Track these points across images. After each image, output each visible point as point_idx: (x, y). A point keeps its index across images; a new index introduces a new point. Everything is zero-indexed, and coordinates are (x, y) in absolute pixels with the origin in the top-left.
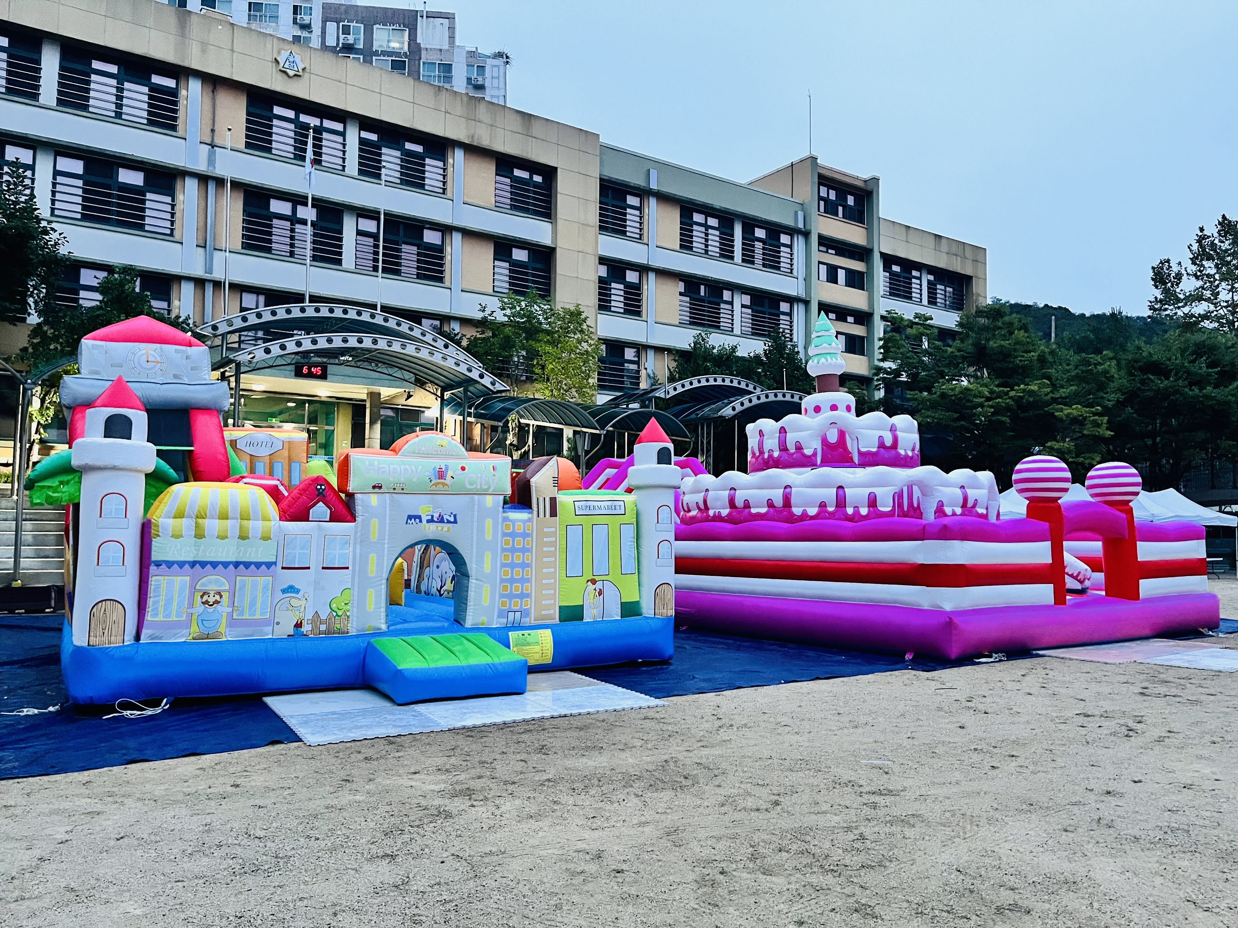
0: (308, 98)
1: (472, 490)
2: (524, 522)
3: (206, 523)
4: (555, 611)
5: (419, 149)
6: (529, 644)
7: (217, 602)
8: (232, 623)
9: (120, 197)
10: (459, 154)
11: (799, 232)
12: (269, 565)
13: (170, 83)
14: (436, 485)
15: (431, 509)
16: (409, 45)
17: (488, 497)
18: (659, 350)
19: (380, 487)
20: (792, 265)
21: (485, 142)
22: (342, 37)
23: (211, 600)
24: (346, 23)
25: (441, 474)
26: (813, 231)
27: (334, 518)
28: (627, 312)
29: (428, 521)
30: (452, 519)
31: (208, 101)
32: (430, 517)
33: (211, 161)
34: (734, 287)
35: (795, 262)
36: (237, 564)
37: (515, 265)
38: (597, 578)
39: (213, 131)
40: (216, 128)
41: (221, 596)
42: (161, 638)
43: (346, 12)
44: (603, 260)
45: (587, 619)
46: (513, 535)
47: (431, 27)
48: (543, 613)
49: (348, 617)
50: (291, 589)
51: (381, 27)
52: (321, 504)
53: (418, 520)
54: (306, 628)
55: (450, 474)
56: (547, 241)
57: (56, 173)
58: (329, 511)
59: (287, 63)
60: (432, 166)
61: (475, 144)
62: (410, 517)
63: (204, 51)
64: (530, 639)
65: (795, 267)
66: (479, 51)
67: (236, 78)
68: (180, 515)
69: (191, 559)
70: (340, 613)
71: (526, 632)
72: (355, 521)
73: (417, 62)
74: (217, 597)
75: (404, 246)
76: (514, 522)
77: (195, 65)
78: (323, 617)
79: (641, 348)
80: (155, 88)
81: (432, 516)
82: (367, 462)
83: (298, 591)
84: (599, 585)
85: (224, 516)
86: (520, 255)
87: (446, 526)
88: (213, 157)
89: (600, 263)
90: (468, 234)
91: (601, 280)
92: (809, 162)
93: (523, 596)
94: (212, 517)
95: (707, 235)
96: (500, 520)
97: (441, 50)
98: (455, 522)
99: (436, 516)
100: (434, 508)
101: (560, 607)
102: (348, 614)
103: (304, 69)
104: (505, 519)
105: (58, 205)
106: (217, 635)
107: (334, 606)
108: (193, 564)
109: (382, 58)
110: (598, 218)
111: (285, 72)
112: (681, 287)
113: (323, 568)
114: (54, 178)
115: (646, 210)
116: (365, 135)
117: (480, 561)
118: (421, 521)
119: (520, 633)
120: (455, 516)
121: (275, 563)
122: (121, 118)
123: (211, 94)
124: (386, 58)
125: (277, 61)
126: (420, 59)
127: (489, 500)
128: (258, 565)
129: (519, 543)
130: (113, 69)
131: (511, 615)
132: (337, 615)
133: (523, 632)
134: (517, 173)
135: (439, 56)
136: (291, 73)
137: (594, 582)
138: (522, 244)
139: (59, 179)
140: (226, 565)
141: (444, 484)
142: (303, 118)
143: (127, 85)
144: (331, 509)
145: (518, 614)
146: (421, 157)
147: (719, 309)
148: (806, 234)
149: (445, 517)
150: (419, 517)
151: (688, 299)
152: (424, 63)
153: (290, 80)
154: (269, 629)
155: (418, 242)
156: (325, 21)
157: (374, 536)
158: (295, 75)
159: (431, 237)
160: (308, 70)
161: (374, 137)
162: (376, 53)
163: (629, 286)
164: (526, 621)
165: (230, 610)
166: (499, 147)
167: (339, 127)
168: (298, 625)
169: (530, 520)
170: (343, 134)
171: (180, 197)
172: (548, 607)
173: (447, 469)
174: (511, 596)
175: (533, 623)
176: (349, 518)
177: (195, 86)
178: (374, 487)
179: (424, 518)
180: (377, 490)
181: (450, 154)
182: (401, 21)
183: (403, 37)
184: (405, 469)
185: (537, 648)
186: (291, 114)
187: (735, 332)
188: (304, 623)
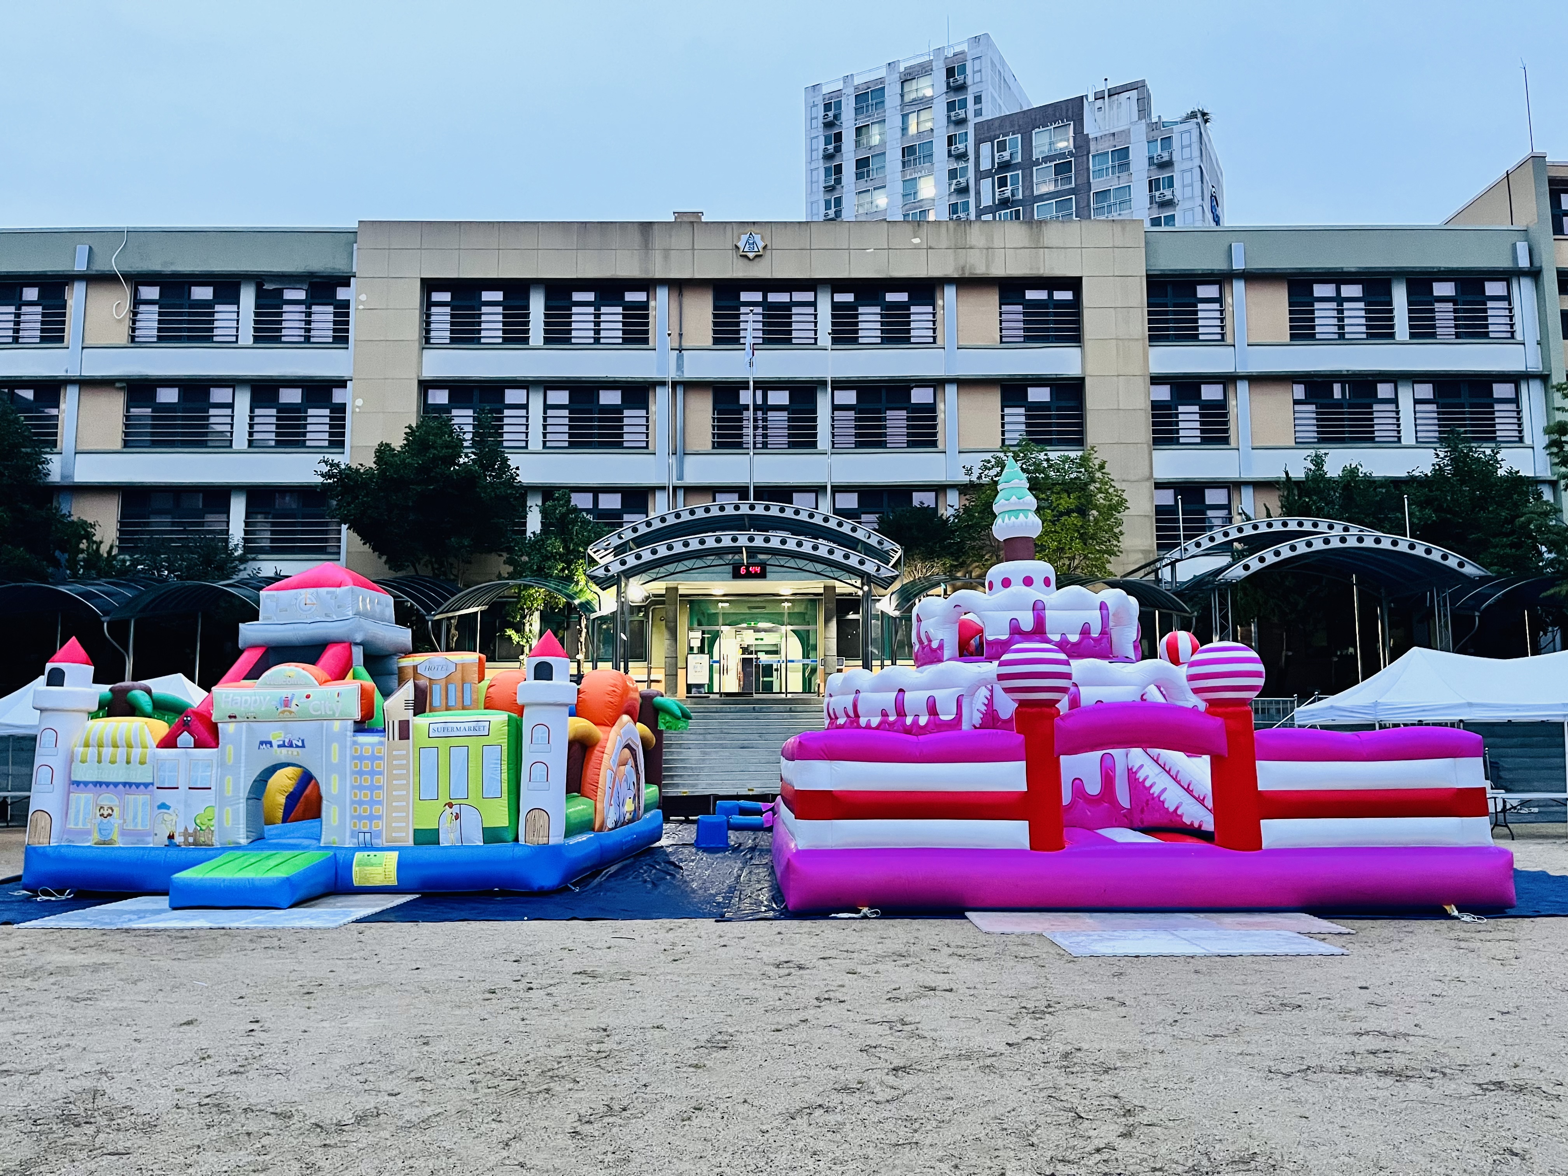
0: (769, 277)
1: (318, 716)
2: (372, 745)
3: (104, 750)
4: (407, 834)
5: (903, 297)
6: (372, 865)
7: (109, 815)
8: (123, 833)
9: (600, 420)
10: (950, 292)
11: (1519, 273)
12: (146, 785)
13: (641, 297)
14: (283, 712)
15: (283, 735)
16: (1074, 138)
17: (336, 722)
18: (1259, 486)
19: (235, 717)
20: (1512, 326)
21: (981, 270)
22: (997, 155)
23: (106, 813)
24: (1001, 139)
25: (287, 703)
26: (1545, 266)
27: (198, 745)
28: (1206, 441)
29: (279, 746)
30: (300, 744)
31: (674, 305)
32: (281, 743)
33: (680, 367)
34: (1395, 378)
35: (1517, 320)
36: (125, 784)
37: (1033, 408)
38: (454, 802)
39: (681, 335)
40: (684, 332)
41: (113, 811)
42: (73, 842)
43: (1001, 127)
44: (1157, 380)
45: (444, 843)
46: (361, 758)
47: (1115, 107)
48: (394, 835)
49: (213, 831)
50: (163, 806)
51: (1042, 129)
52: (186, 733)
53: (268, 745)
54: (178, 839)
55: (294, 702)
56: (1074, 371)
57: (547, 407)
58: (192, 739)
59: (747, 246)
60: (919, 315)
61: (967, 275)
62: (262, 743)
63: (666, 257)
64: (373, 860)
65: (1518, 328)
66: (1164, 119)
67: (697, 276)
68: (87, 745)
69: (95, 780)
70: (204, 828)
71: (372, 853)
72: (217, 746)
73: (1085, 158)
74: (110, 811)
75: (889, 413)
76: (362, 745)
77: (659, 275)
78: (191, 831)
79: (1233, 486)
80: (628, 306)
81: (284, 742)
82: (224, 695)
83: (168, 808)
84: (456, 809)
85: (115, 746)
86: (1039, 395)
87: (295, 751)
88: (680, 362)
89: (1152, 384)
90: (965, 383)
91: (1156, 406)
92: (1530, 165)
93: (371, 818)
94: (108, 746)
95: (1341, 311)
96: (348, 744)
97: (1114, 134)
98: (303, 746)
99: (287, 741)
100: (286, 734)
101: (415, 830)
102: (212, 828)
103: (765, 248)
104: (355, 743)
105: (549, 437)
106: (111, 842)
107: (198, 821)
108: (95, 784)
109: (1044, 165)
110: (1146, 326)
111: (746, 257)
112: (1299, 391)
113: (190, 788)
114: (545, 413)
115: (1229, 300)
116: (839, 298)
117: (328, 783)
118: (271, 746)
119: (366, 853)
120: (303, 741)
121: (152, 784)
122: (599, 343)
123: (677, 299)
124: (1048, 164)
125: (737, 247)
126: (1088, 153)
127: (337, 725)
128: (138, 785)
129: (367, 766)
130: (590, 297)
131: (361, 835)
132: (201, 829)
133: (369, 853)
134: (1030, 295)
135: (1112, 143)
136: (751, 255)
137: (451, 805)
138: (1039, 381)
139: (550, 413)
140: (116, 785)
141: (291, 712)
142: (773, 297)
143: (604, 310)
144: (194, 737)
145: (368, 836)
146: (905, 306)
147: (1371, 413)
148: (1535, 274)
149: (294, 742)
150: (270, 743)
151: (1312, 408)
152: (1093, 156)
153: (750, 263)
154: (150, 839)
155: (906, 405)
156: (978, 143)
157: (230, 760)
158: (757, 256)
159: (919, 396)
160: (769, 247)
161: (849, 298)
162: (1037, 163)
163: (1206, 406)
164: (377, 842)
165: (122, 821)
166: (998, 271)
167: (809, 296)
168: (171, 837)
169: (381, 743)
170: (814, 304)
171: (652, 408)
172: (400, 829)
173: (292, 698)
174: (360, 818)
175: (386, 844)
176: (213, 744)
177: (662, 294)
178: (230, 717)
179: (275, 744)
180: (233, 720)
181: (938, 295)
182: (1064, 114)
183: (1067, 134)
184: (256, 700)
185: (380, 870)
186: (757, 297)
187: (1404, 442)
188: (176, 835)
